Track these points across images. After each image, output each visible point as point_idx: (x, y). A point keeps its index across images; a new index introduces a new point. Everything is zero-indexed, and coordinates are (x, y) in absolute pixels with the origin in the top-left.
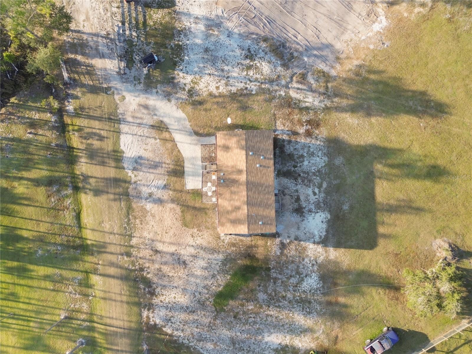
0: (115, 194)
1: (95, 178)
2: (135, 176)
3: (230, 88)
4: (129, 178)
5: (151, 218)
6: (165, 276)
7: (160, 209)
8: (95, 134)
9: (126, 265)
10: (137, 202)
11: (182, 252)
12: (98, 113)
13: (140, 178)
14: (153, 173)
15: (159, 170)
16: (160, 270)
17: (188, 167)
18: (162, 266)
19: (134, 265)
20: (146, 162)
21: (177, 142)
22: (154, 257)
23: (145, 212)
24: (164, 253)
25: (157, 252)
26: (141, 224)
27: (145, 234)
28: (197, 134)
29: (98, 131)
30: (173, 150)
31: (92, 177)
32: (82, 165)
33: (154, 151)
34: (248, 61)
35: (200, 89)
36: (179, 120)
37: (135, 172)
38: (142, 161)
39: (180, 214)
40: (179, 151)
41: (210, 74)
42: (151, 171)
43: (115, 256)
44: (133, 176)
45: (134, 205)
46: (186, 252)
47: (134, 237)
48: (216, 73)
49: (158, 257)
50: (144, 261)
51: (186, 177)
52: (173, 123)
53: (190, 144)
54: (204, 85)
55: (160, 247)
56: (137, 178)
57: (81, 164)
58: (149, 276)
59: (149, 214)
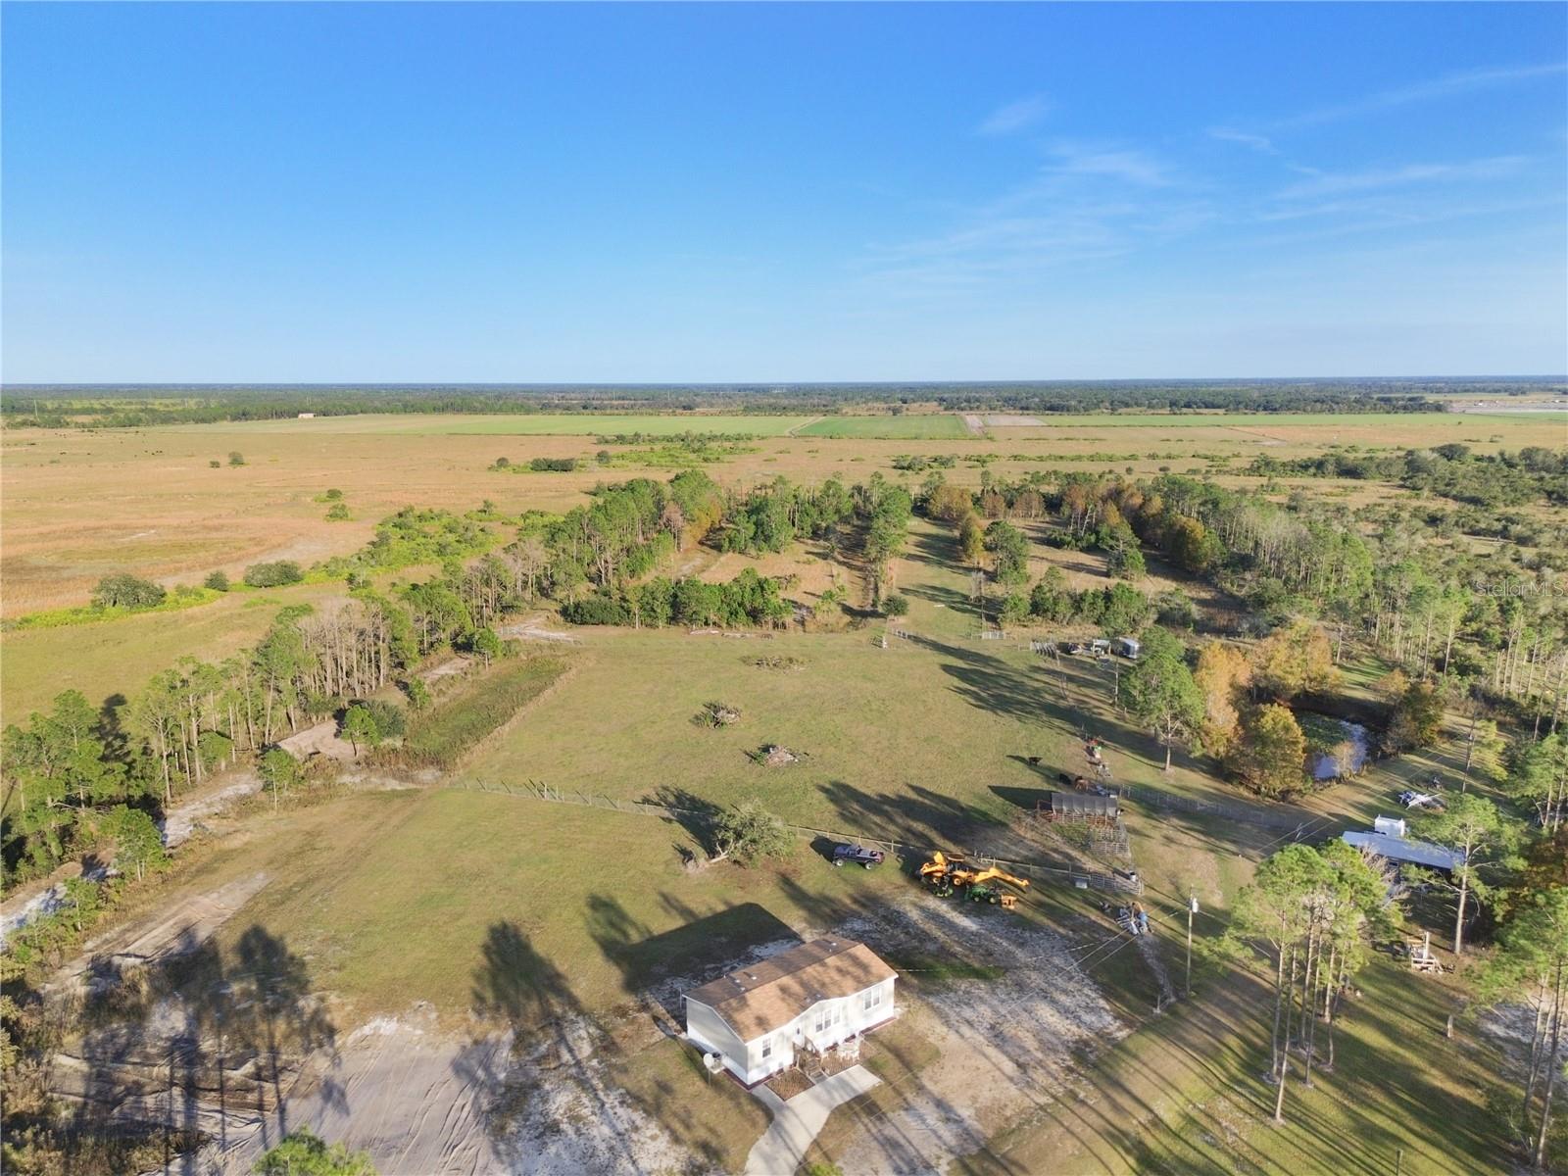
0: (1005, 1168)
2: (939, 1158)
3: (639, 1122)
4: (955, 1164)
5: (981, 1100)
6: (1041, 1040)
7: (953, 1096)
9: (1091, 1088)
10: (979, 1130)
11: (980, 1038)
13: (935, 1150)
14: (904, 1137)
15: (889, 1131)
16: (1041, 1050)
17: (841, 1098)
18: (1032, 1049)
19: (1077, 1081)
20: (895, 1157)
21: (811, 1136)
22: (1033, 1064)
23: (981, 1114)
24: (1009, 1057)
25: (1020, 1066)
26: (1006, 1105)
27: (1014, 1092)
28: (770, 1116)
30: (833, 1133)
33: (865, 1158)
34: (564, 1126)
35: (677, 1160)
37: (933, 1163)
38: (901, 1164)
39: (929, 1068)
40: (826, 1124)
41: (634, 1162)
42: (902, 1141)
43: (1097, 1108)
44: (943, 1161)
45: (990, 1132)
46: (976, 1034)
47: (1037, 1104)
48: (624, 1155)
49: (1026, 1060)
50: (1054, 1072)
51: (861, 1091)
52: (782, 1163)
53: (796, 1116)
54: (664, 1159)
55: (1008, 1065)
56: (939, 1153)
58: (1067, 1058)
59: (978, 1105)
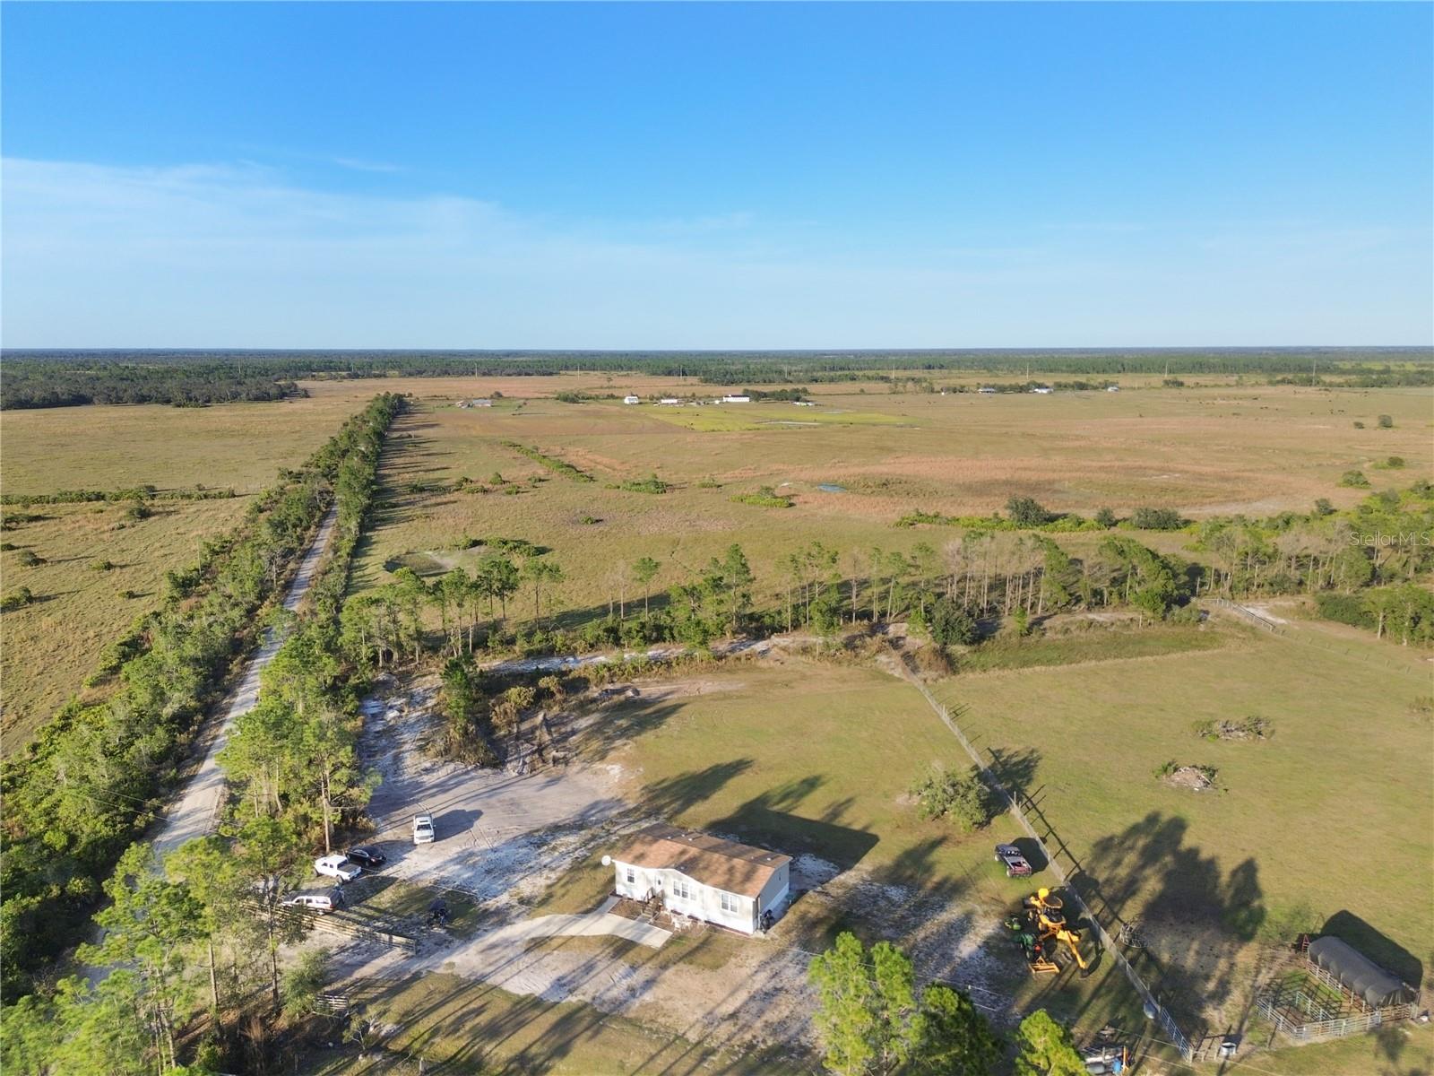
0: (587, 1029)
1: (534, 1043)
2: (583, 994)
3: (560, 869)
4: (579, 1003)
5: (670, 1003)
6: (785, 1022)
7: (664, 986)
8: (464, 1015)
9: (728, 1062)
10: (628, 1008)
11: (757, 986)
12: (438, 998)
13: (592, 991)
14: (598, 974)
15: (601, 966)
16: (767, 1025)
17: (627, 934)
18: (764, 1018)
19: (736, 1053)
20: (573, 974)
21: (578, 933)
22: (741, 1022)
23: (654, 1006)
24: (741, 1007)
25: (733, 1016)
26: (670, 1017)
27: (691, 1019)
28: (587, 912)
29: (465, 1010)
30: (586, 942)
31: (530, 1046)
32: (496, 1054)
33: (566, 962)
34: (545, 847)
35: (531, 893)
36: (548, 923)
37: (575, 993)
38: (568, 979)
39: (691, 967)
40: (594, 937)
41: (522, 879)
42: (593, 974)
44: (581, 997)
45: (631, 1015)
46: (761, 981)
47: (684, 1034)
48: (527, 873)
49: (744, 1018)
50: (738, 1037)
51: (640, 941)
52: (546, 929)
53: (595, 921)
54: (530, 888)
55: (728, 1008)
56: (588, 993)
57: (492, 1054)
58: (770, 1043)
59: (661, 1002)
